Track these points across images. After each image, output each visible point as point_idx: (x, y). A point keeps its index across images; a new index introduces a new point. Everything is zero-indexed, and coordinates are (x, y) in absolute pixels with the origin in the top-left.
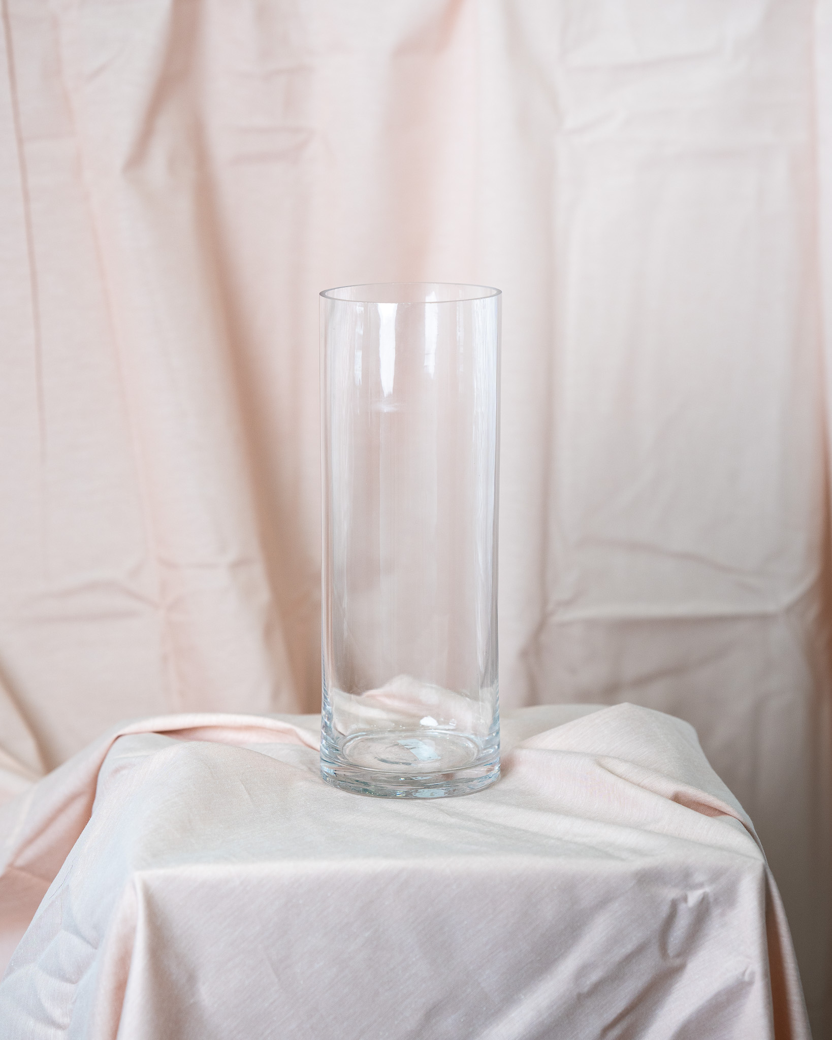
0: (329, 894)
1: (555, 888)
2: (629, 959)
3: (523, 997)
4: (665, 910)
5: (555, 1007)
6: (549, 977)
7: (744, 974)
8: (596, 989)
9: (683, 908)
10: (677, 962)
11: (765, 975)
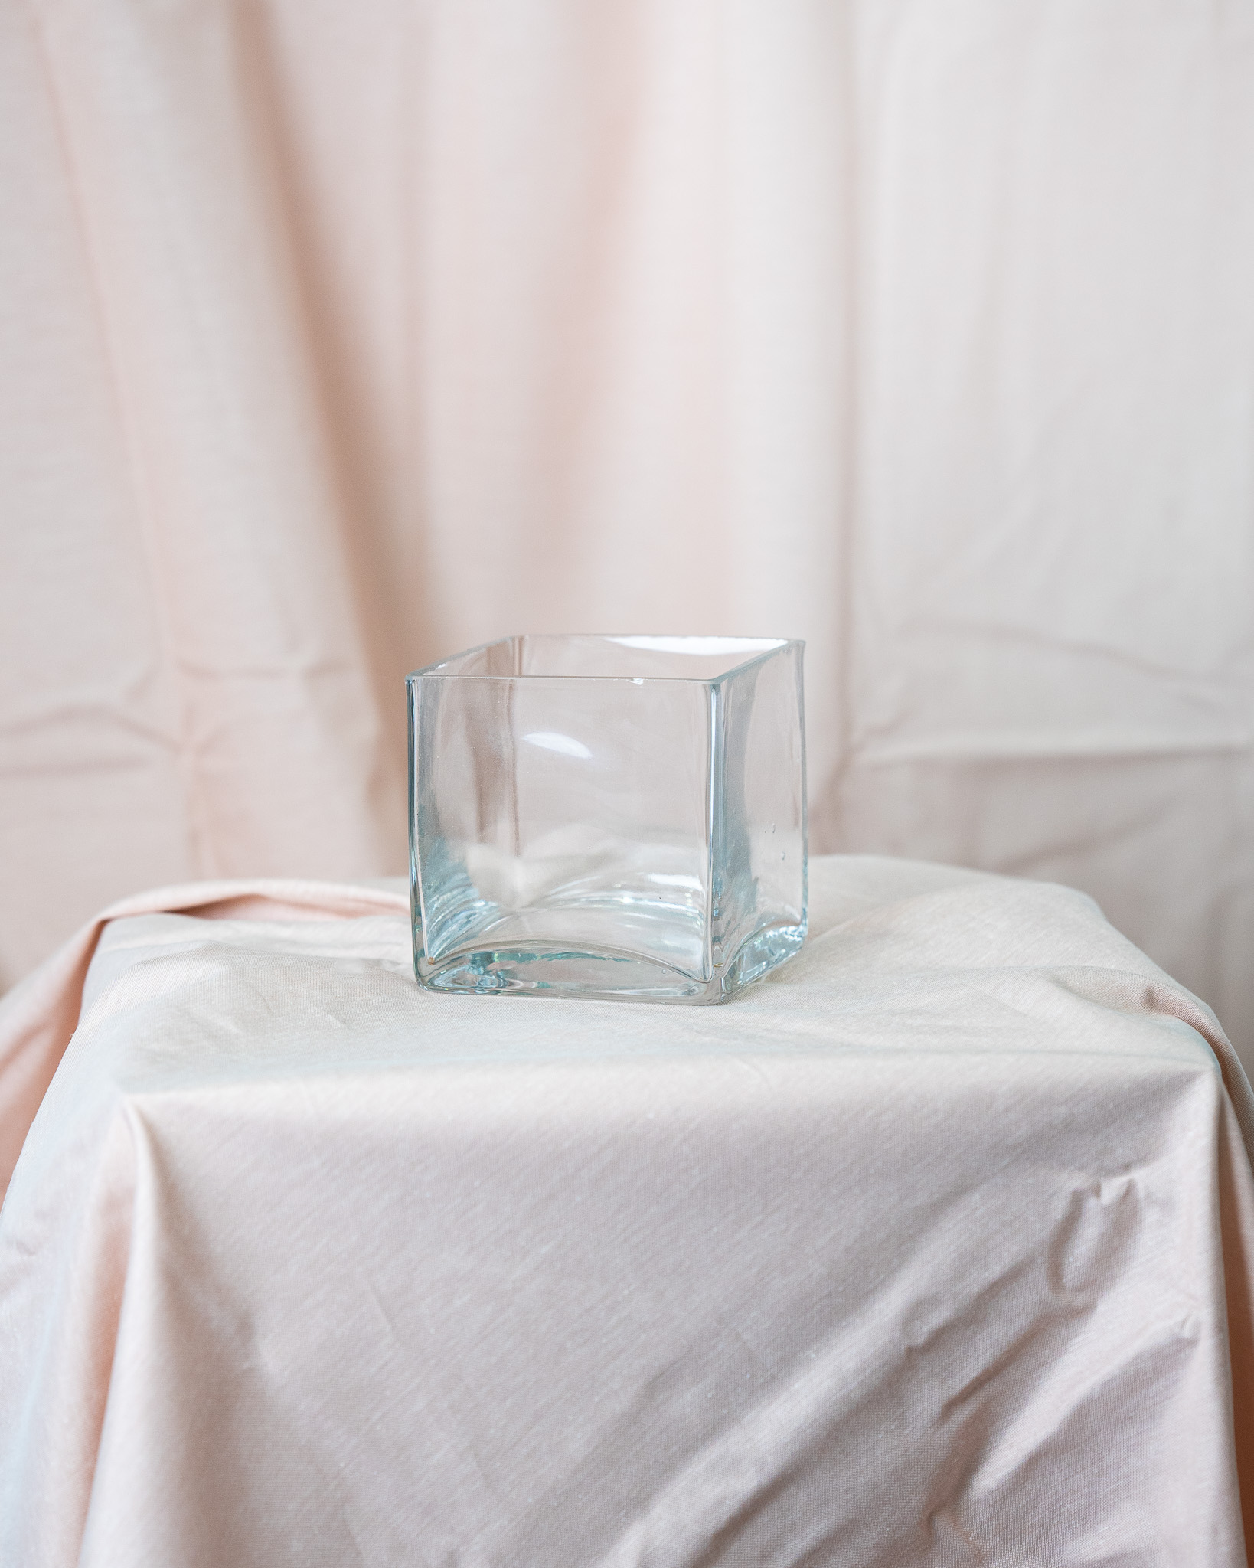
0: (477, 1183)
1: (872, 1171)
2: (995, 1290)
3: (813, 1356)
4: (1059, 1208)
5: (869, 1371)
6: (857, 1320)
7: (1183, 1324)
8: (938, 1339)
9: (1091, 1205)
10: (1080, 1299)
11: (1219, 1328)
